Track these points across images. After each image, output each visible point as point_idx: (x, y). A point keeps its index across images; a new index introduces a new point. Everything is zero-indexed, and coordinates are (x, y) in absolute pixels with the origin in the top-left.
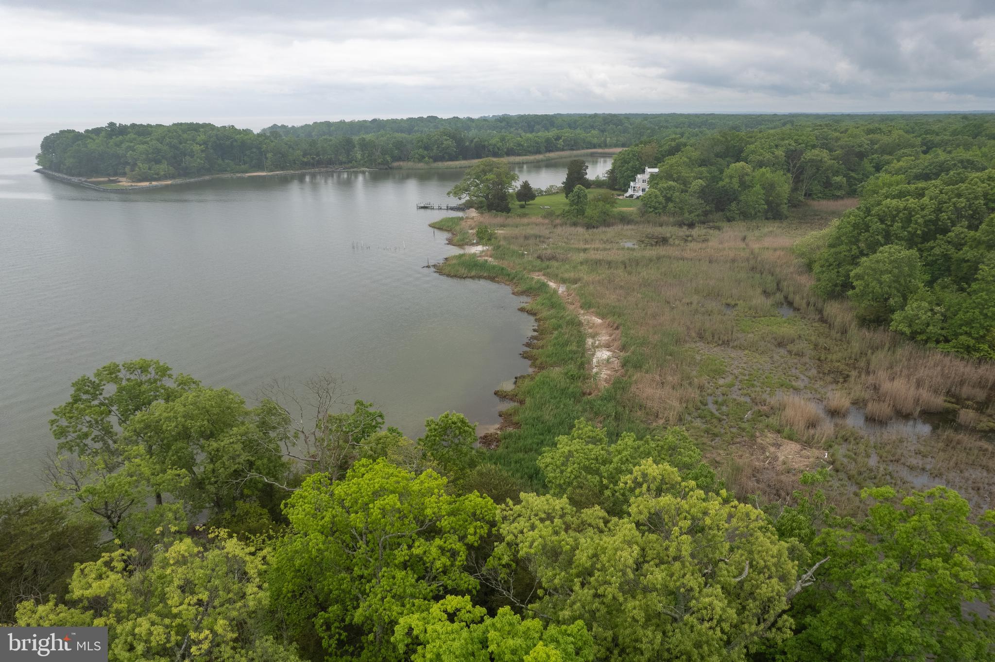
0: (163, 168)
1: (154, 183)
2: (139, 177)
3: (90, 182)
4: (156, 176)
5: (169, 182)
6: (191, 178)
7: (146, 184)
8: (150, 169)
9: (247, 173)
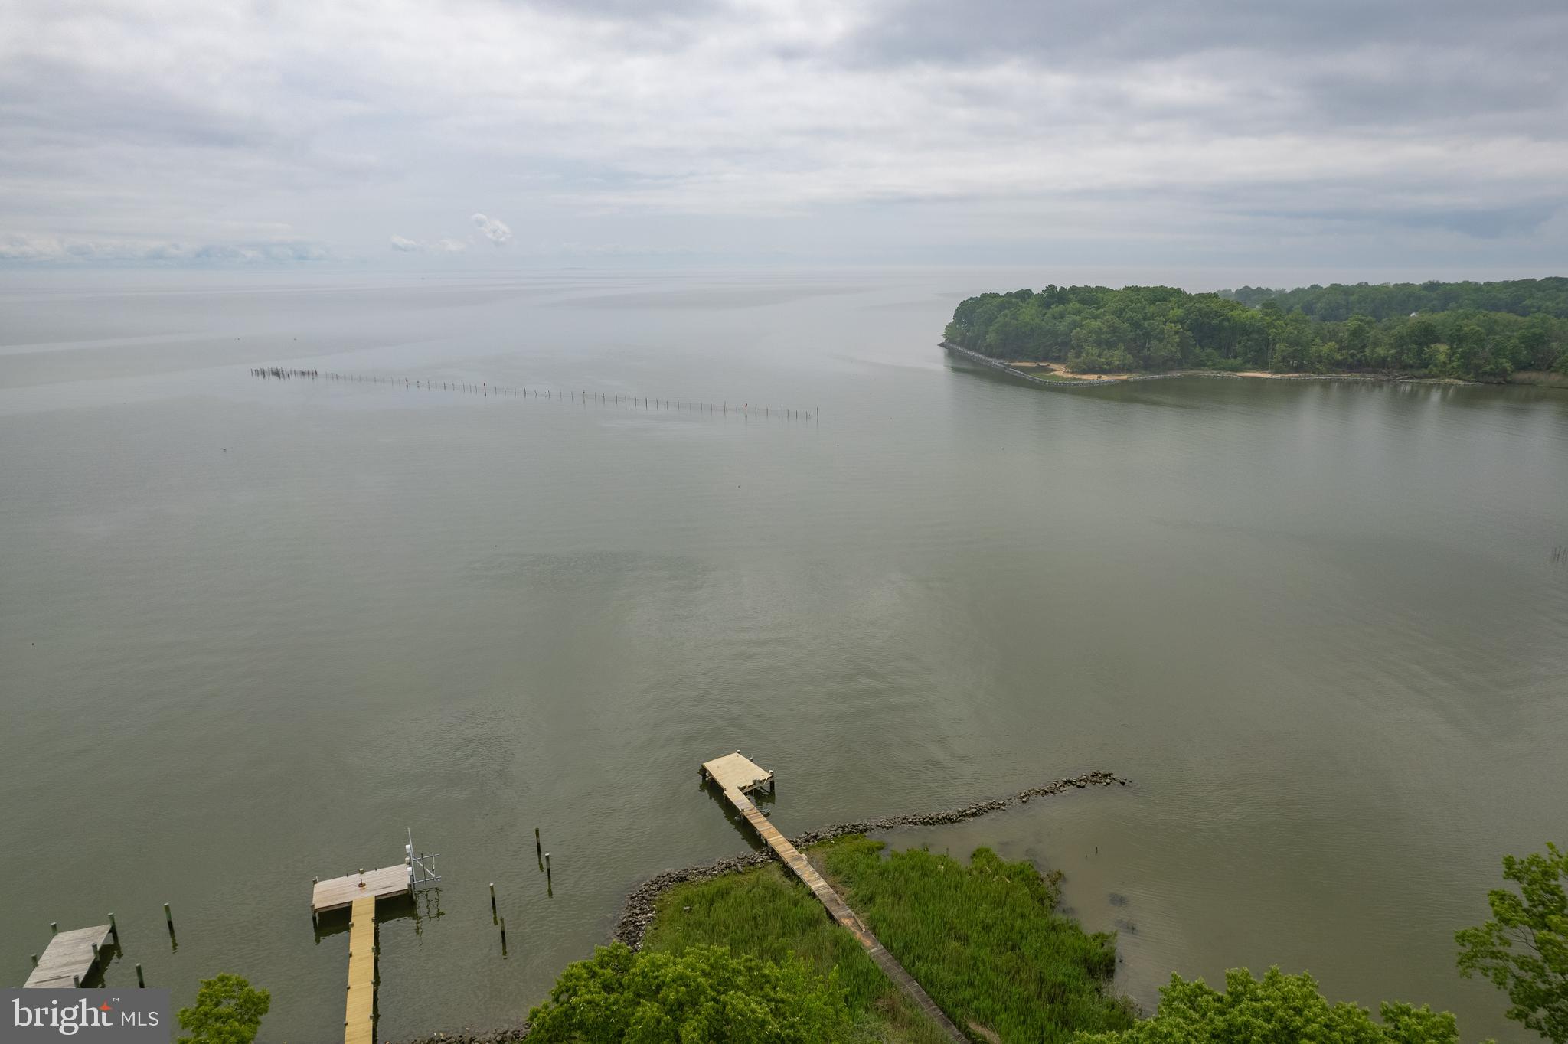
0: (1118, 355)
1: (1104, 378)
2: (1085, 367)
3: (1016, 368)
4: (1107, 367)
5: (1124, 377)
6: (1154, 373)
7: (1094, 377)
8: (1099, 356)
9: (1237, 371)
